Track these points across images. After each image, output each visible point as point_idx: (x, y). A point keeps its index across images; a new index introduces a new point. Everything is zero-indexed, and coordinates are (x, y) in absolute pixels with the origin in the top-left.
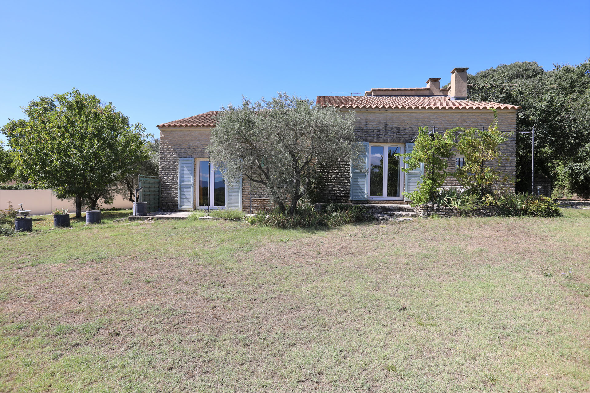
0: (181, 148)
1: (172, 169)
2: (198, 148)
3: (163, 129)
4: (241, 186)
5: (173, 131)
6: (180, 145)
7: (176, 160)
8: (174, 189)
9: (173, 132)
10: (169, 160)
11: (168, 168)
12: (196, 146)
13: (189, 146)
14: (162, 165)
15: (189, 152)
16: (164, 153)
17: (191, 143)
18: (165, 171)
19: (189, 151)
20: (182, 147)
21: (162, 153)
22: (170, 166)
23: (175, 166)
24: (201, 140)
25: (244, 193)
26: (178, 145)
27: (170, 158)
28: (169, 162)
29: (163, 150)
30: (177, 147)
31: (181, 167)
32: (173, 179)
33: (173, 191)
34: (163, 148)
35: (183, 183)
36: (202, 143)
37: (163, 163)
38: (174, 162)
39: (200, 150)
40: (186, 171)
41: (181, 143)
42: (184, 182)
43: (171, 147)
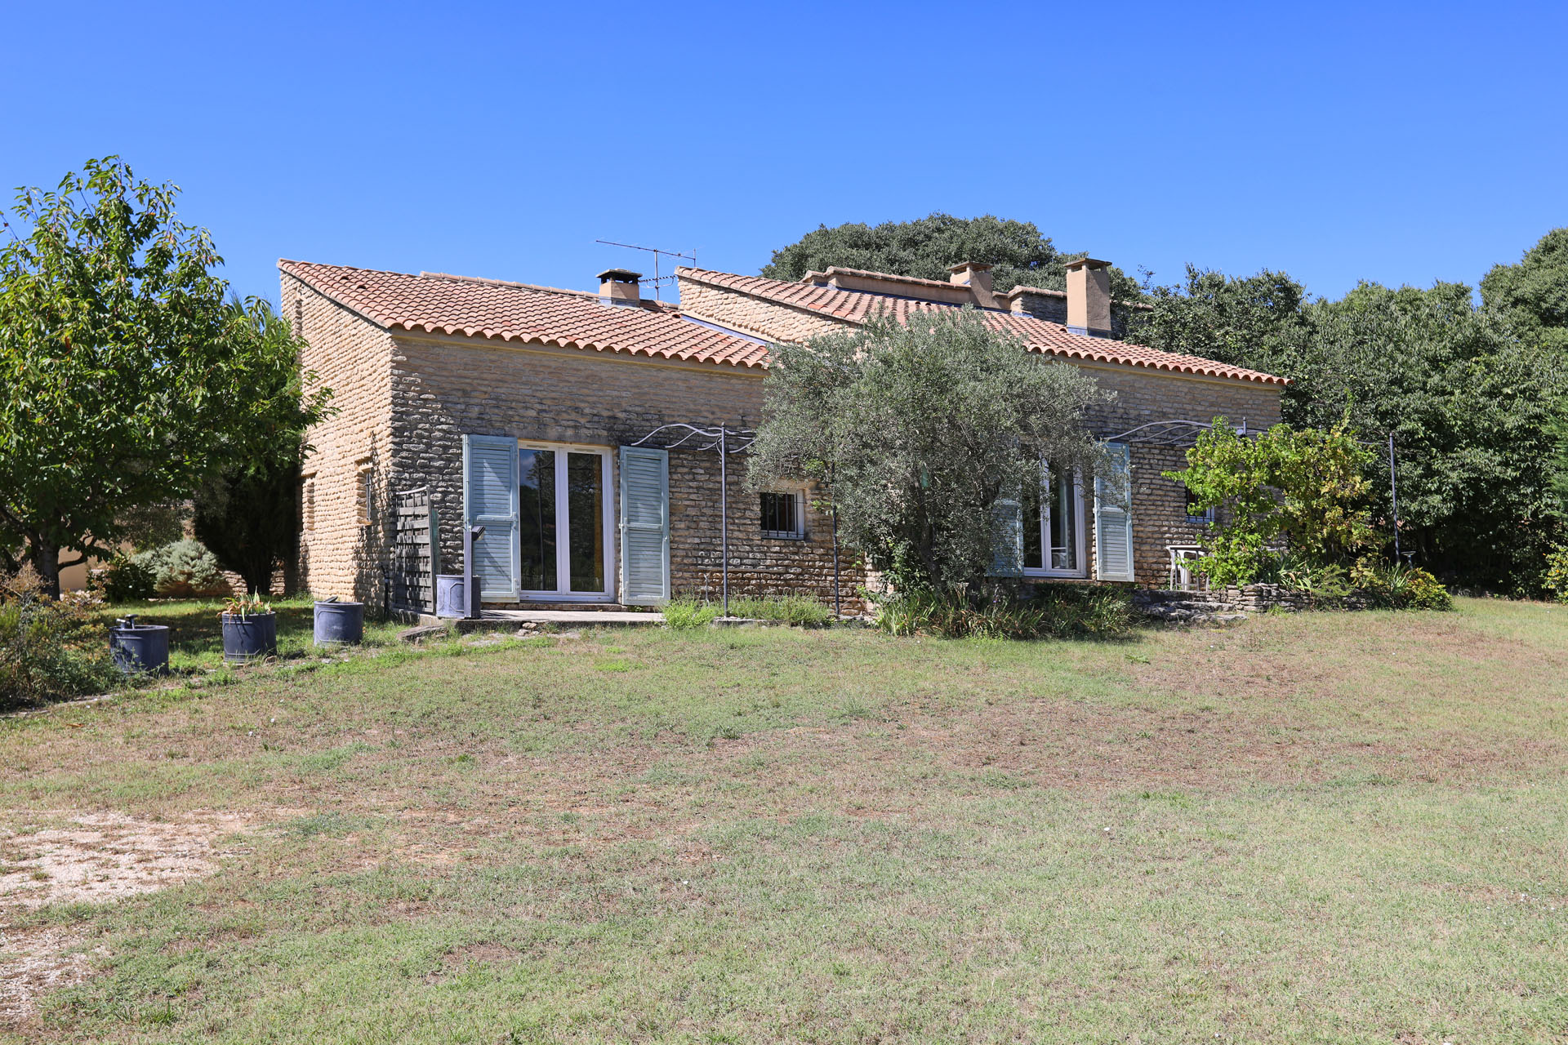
0: (467, 405)
1: (440, 470)
2: (526, 408)
3: (401, 335)
4: (666, 530)
5: (439, 346)
6: (465, 393)
7: (452, 440)
8: (449, 536)
9: (437, 350)
10: (429, 437)
11: (423, 466)
12: (518, 401)
13: (496, 399)
14: (404, 454)
15: (494, 418)
16: (408, 414)
17: (502, 390)
18: (415, 476)
19: (495, 415)
20: (472, 401)
21: (402, 413)
22: (430, 459)
23: (449, 461)
24: (536, 384)
25: (675, 552)
26: (459, 394)
27: (430, 431)
28: (429, 446)
29: (402, 405)
30: (456, 400)
31: (472, 464)
32: (443, 500)
33: (445, 541)
34: (403, 398)
35: (480, 517)
36: (538, 394)
37: (405, 446)
38: (446, 448)
39: (533, 413)
40: (490, 477)
41: (469, 388)
42: (483, 513)
43: (432, 396)
